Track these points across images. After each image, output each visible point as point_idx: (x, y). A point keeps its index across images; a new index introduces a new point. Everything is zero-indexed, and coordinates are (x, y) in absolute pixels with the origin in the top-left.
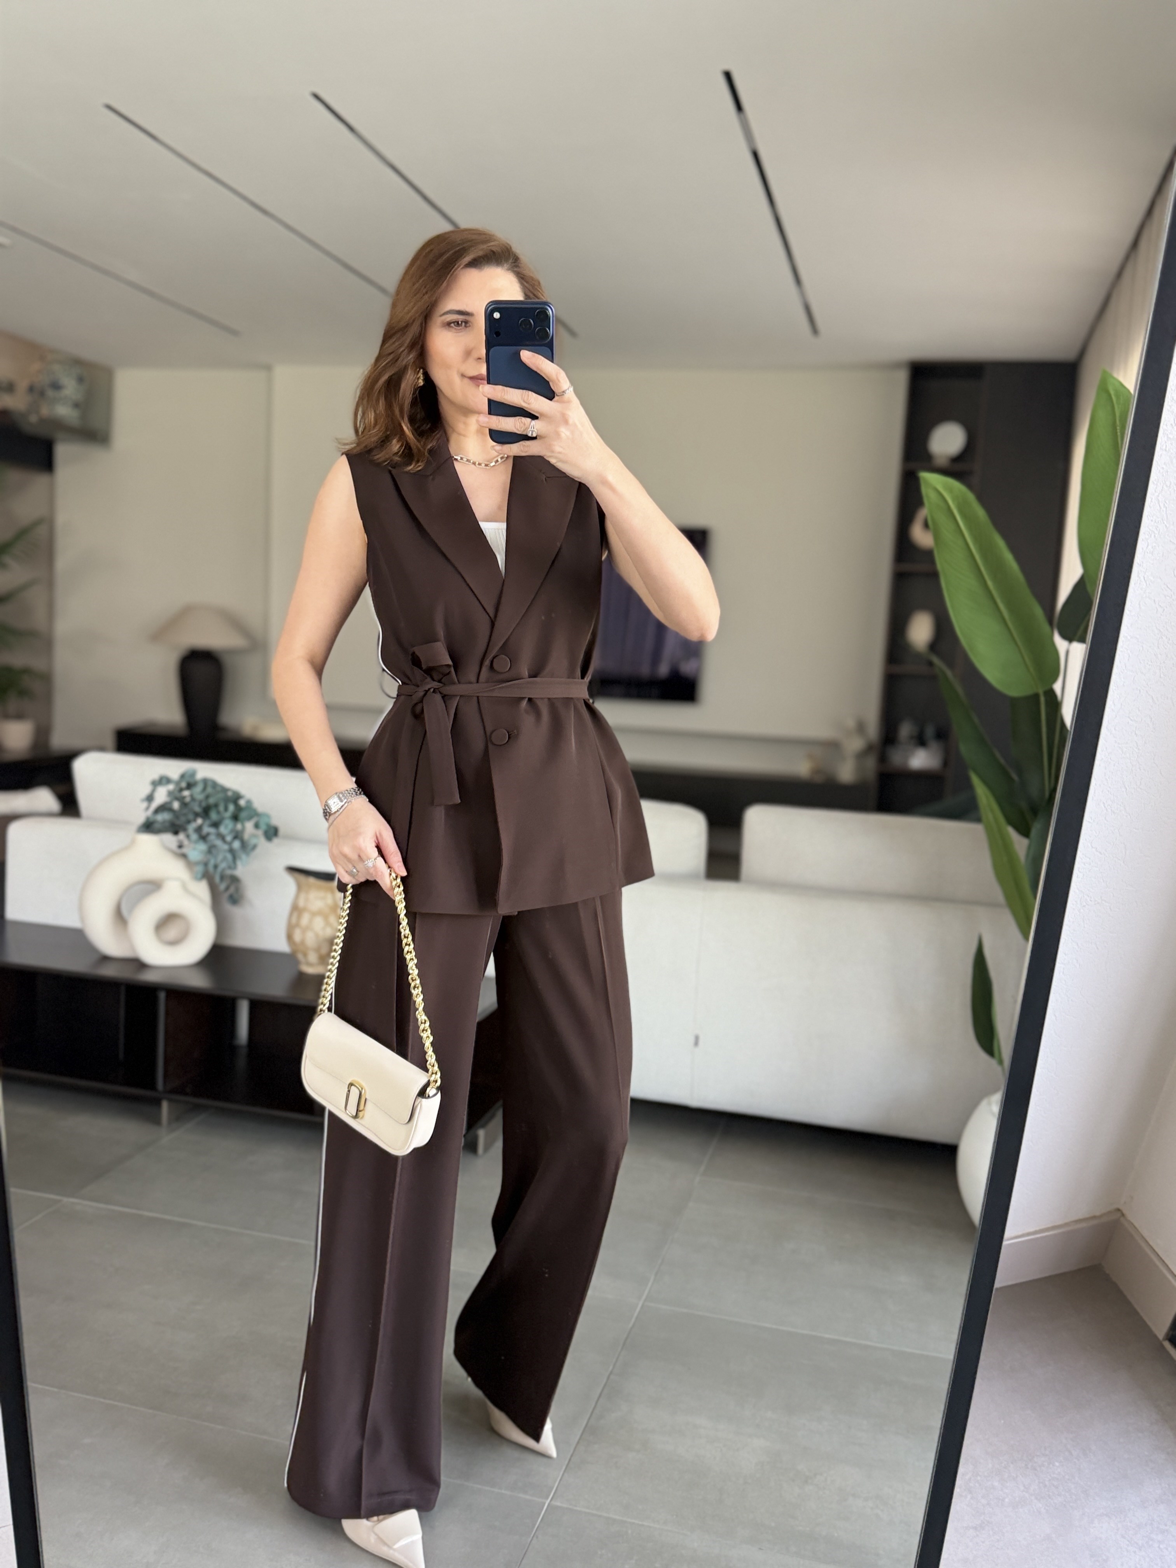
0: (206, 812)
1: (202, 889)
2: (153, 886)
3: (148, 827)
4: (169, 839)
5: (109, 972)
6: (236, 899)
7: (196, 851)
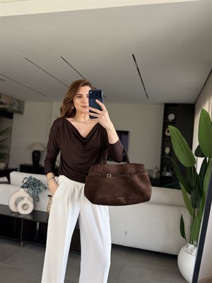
0: (33, 184)
1: (32, 199)
2: (23, 198)
3: (22, 187)
4: (26, 189)
5: (13, 215)
6: (38, 201)
7: (31, 192)
